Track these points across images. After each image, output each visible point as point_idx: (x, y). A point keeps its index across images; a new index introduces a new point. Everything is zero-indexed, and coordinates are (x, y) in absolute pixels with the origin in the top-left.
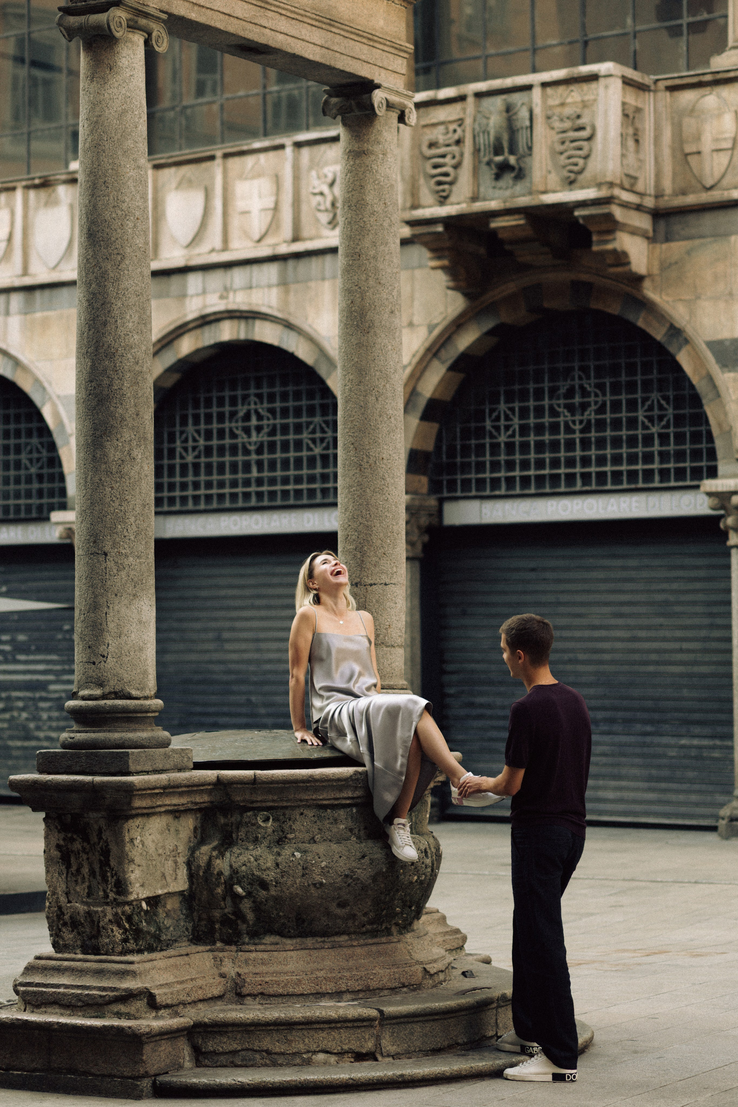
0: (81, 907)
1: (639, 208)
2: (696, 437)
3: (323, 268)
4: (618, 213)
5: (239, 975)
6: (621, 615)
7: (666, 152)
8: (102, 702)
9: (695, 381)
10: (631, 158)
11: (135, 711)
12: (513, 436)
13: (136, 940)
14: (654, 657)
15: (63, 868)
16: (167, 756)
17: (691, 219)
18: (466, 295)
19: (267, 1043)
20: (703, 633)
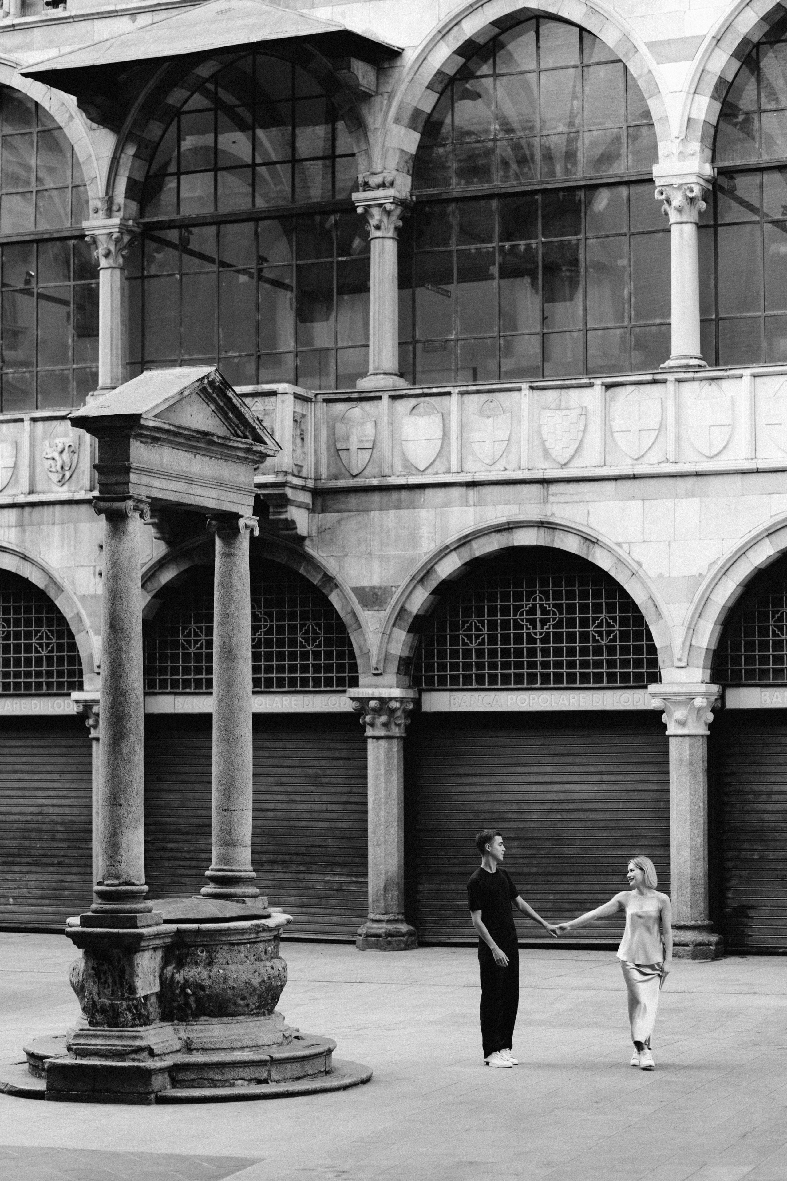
0: (108, 1002)
1: (303, 488)
2: (341, 655)
3: (54, 515)
4: (289, 492)
5: (189, 1038)
6: (282, 784)
7: (323, 447)
8: (119, 888)
9: (342, 615)
10: (299, 451)
11: (137, 893)
12: (201, 648)
13: (139, 1020)
14: (306, 815)
15: (96, 980)
16: (152, 917)
17: (342, 498)
18: (168, 543)
19: (211, 1075)
20: (344, 798)
